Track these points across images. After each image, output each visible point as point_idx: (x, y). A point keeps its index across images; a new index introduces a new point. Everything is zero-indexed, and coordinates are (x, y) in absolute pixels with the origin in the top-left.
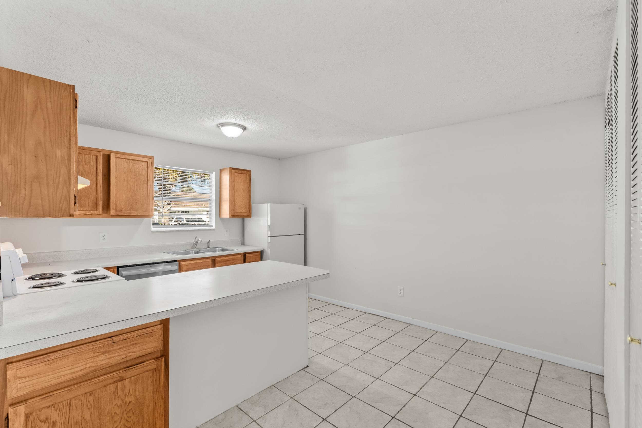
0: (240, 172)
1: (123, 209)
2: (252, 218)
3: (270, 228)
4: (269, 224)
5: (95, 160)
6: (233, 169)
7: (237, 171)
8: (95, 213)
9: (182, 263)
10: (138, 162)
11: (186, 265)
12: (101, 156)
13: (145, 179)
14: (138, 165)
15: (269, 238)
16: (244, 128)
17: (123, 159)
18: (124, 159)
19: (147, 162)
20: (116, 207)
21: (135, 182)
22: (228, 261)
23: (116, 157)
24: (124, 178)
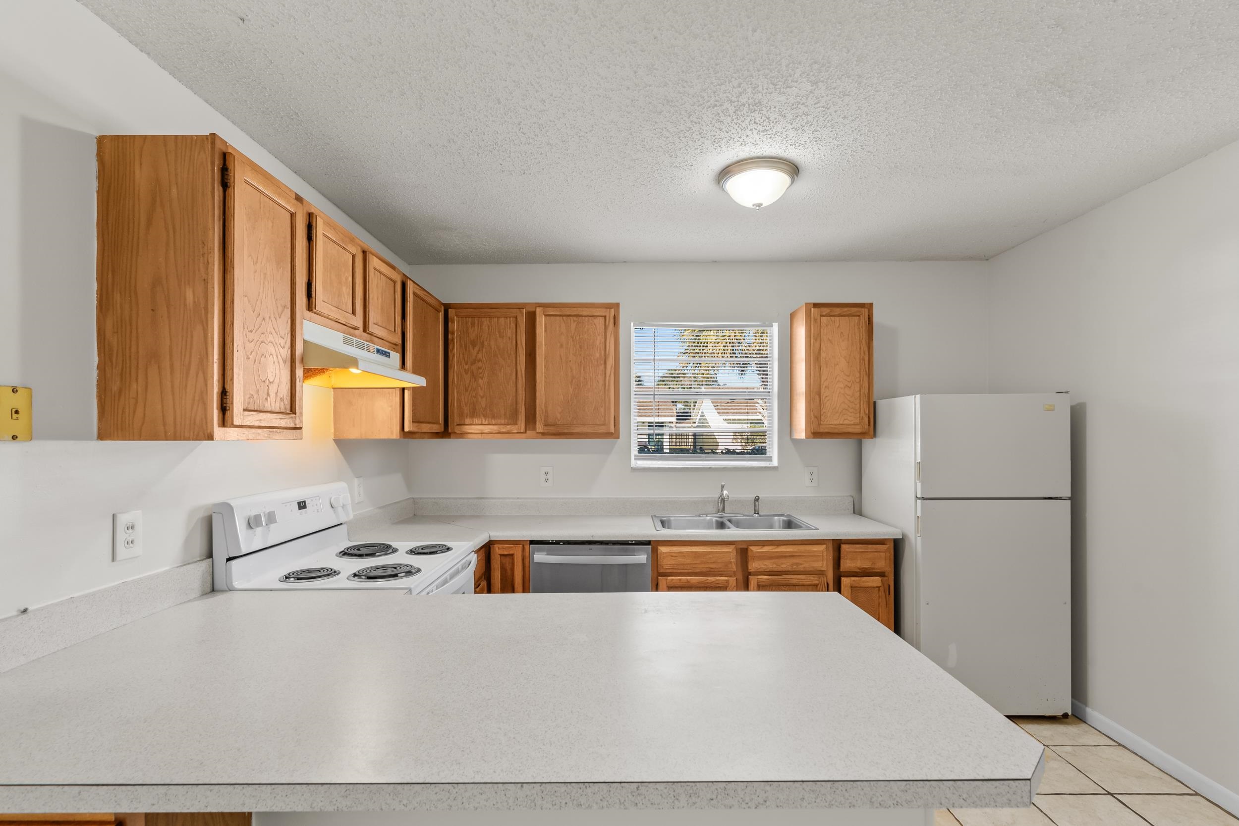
0: (838, 311)
1: (559, 421)
2: (878, 440)
3: (923, 471)
4: (919, 460)
5: (513, 325)
6: (816, 305)
7: (826, 311)
8: (514, 429)
9: (663, 549)
10: (586, 318)
11: (671, 555)
12: (523, 316)
13: (601, 355)
14: (587, 326)
15: (919, 501)
16: (794, 170)
17: (558, 318)
18: (560, 316)
19: (605, 317)
20: (547, 416)
21: (581, 362)
22: (785, 557)
23: (546, 315)
24: (560, 356)
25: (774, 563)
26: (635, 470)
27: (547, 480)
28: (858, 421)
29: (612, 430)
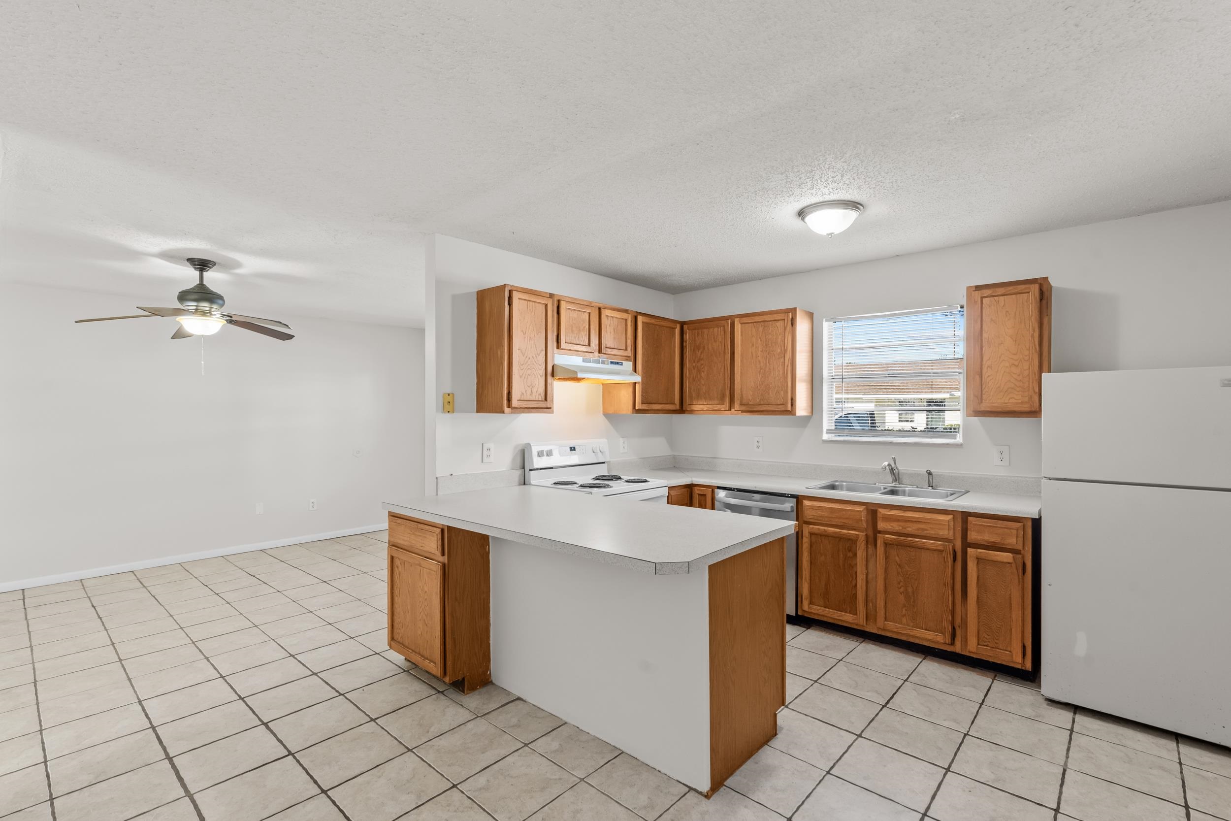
0: (1001, 291)
1: (750, 401)
5: (723, 333)
6: (978, 288)
7: (987, 292)
8: (722, 407)
9: (807, 503)
10: (771, 322)
11: (813, 507)
12: (728, 325)
13: (781, 350)
14: (771, 329)
17: (750, 324)
18: (751, 323)
19: (784, 320)
20: (742, 398)
21: (767, 356)
23: (741, 324)
24: (752, 353)
25: (900, 526)
26: (825, 442)
27: (758, 447)
28: (1026, 399)
29: (789, 408)
